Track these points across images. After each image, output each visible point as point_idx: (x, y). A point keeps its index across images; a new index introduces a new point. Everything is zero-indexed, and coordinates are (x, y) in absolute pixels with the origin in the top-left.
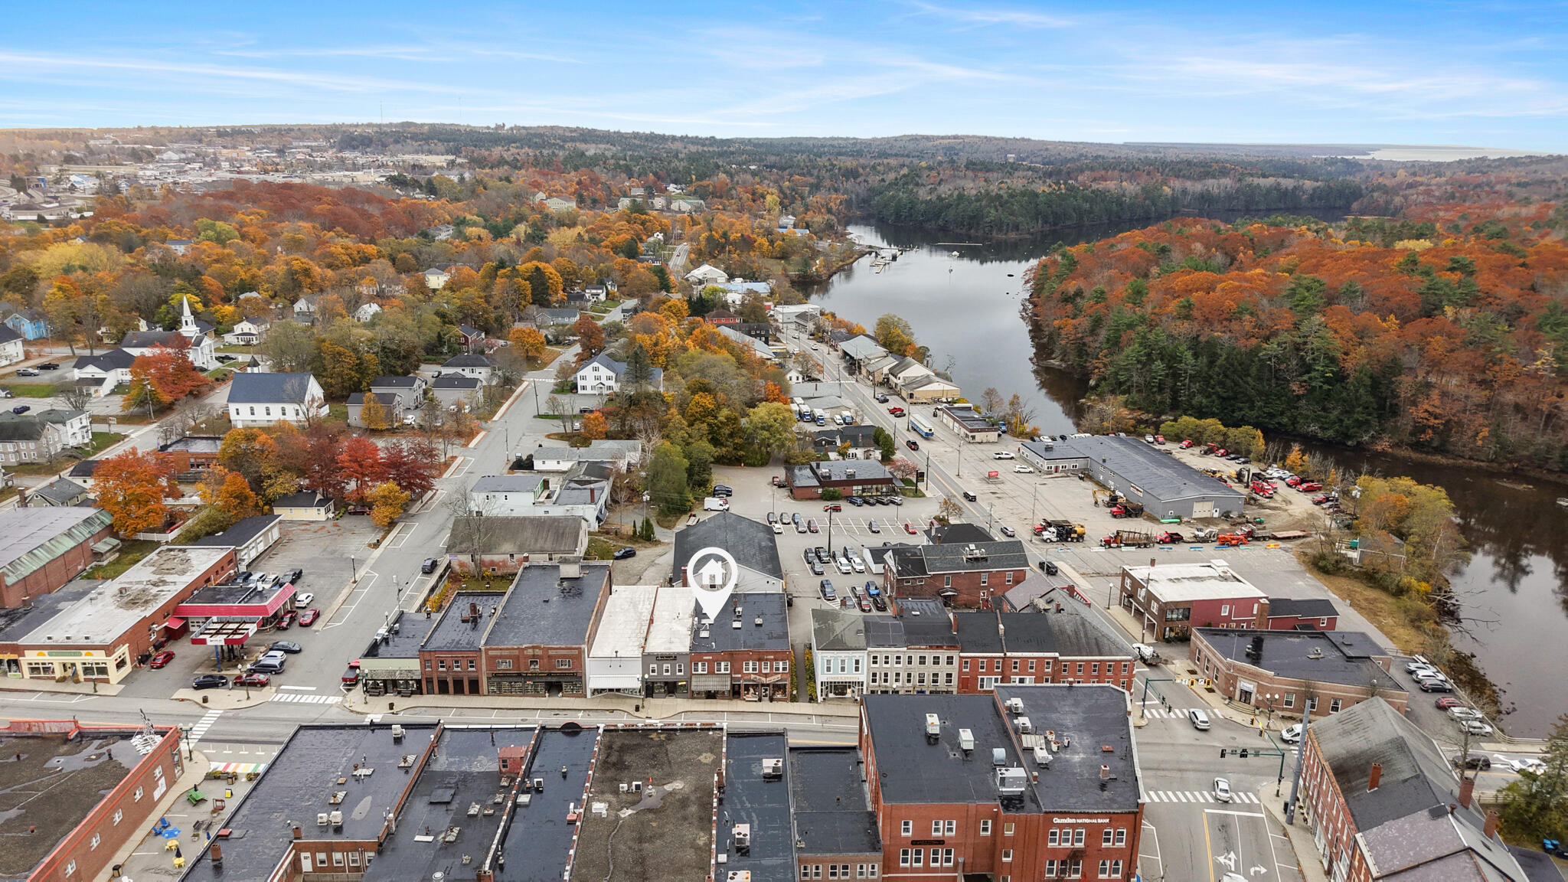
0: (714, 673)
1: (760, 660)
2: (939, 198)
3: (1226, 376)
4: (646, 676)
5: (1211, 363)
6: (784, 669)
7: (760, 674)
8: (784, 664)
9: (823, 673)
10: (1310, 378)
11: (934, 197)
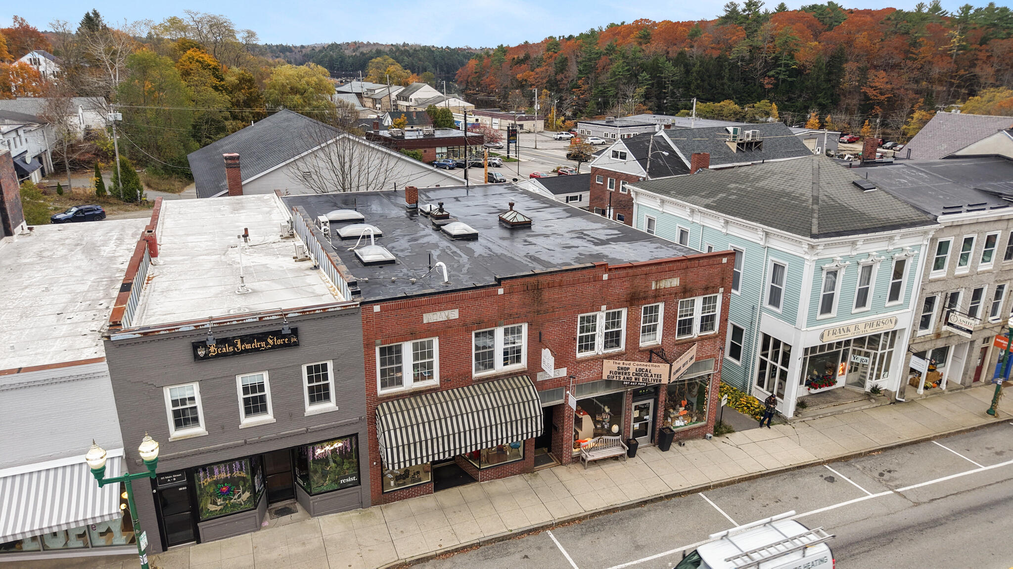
0: (466, 381)
1: (633, 300)
2: (362, 53)
3: (703, 81)
4: (149, 449)
5: (688, 72)
6: (707, 322)
7: (634, 351)
8: (709, 303)
9: (812, 321)
10: (777, 73)
11: (358, 54)
